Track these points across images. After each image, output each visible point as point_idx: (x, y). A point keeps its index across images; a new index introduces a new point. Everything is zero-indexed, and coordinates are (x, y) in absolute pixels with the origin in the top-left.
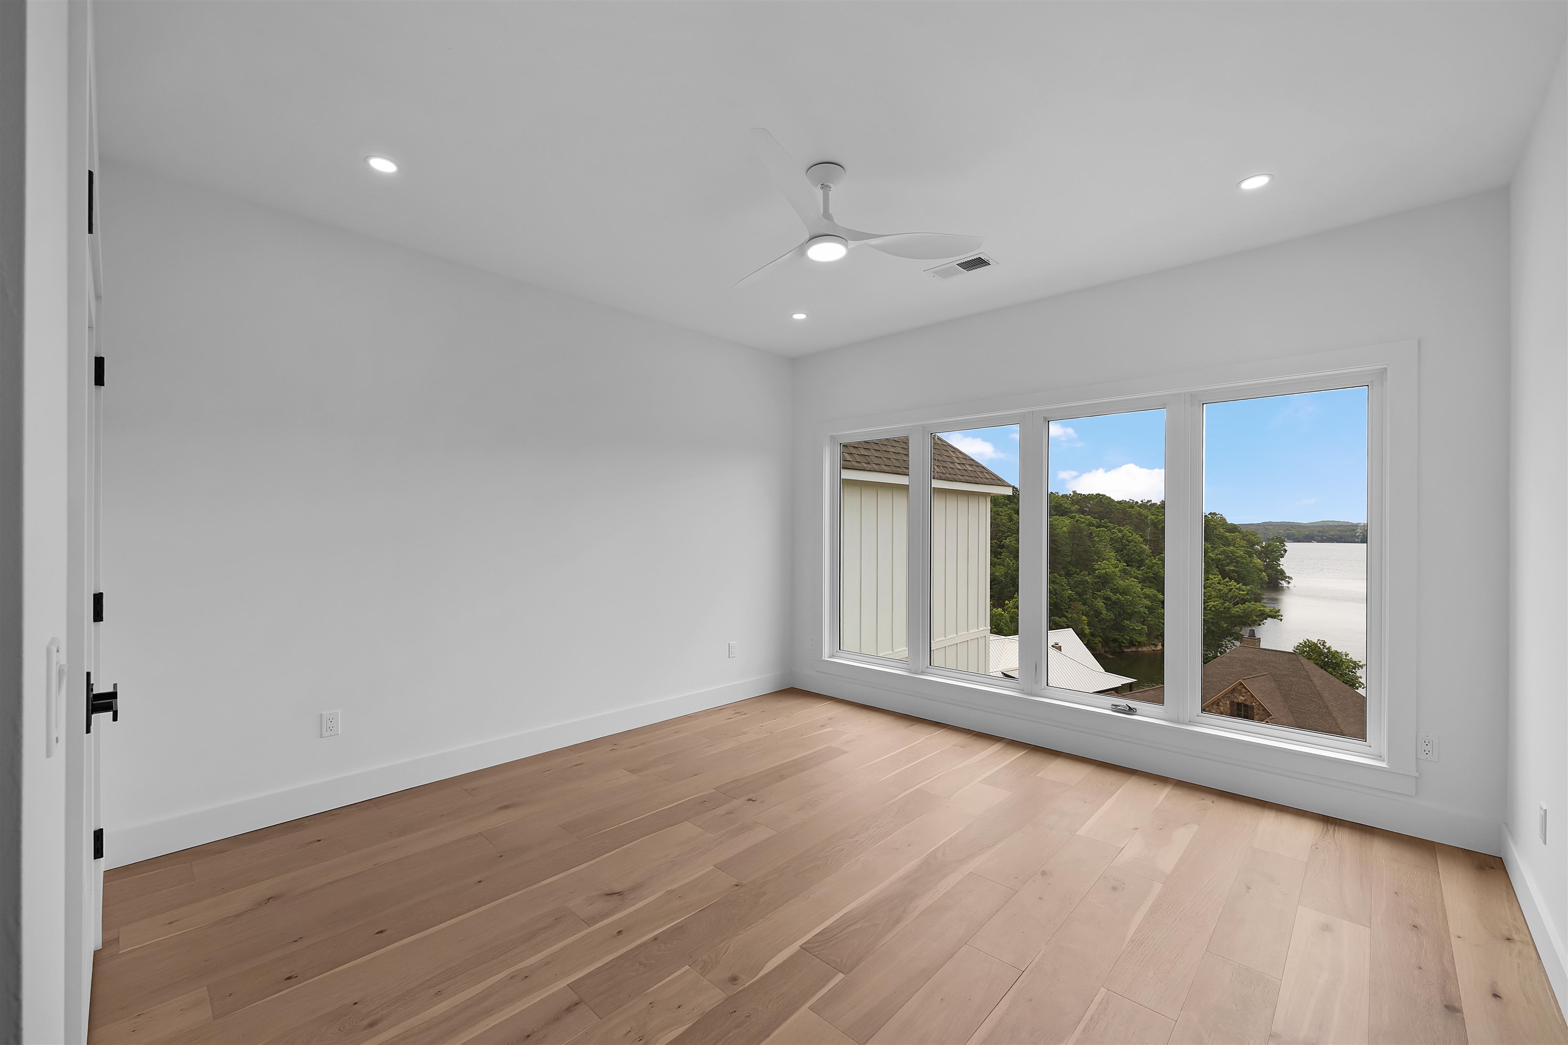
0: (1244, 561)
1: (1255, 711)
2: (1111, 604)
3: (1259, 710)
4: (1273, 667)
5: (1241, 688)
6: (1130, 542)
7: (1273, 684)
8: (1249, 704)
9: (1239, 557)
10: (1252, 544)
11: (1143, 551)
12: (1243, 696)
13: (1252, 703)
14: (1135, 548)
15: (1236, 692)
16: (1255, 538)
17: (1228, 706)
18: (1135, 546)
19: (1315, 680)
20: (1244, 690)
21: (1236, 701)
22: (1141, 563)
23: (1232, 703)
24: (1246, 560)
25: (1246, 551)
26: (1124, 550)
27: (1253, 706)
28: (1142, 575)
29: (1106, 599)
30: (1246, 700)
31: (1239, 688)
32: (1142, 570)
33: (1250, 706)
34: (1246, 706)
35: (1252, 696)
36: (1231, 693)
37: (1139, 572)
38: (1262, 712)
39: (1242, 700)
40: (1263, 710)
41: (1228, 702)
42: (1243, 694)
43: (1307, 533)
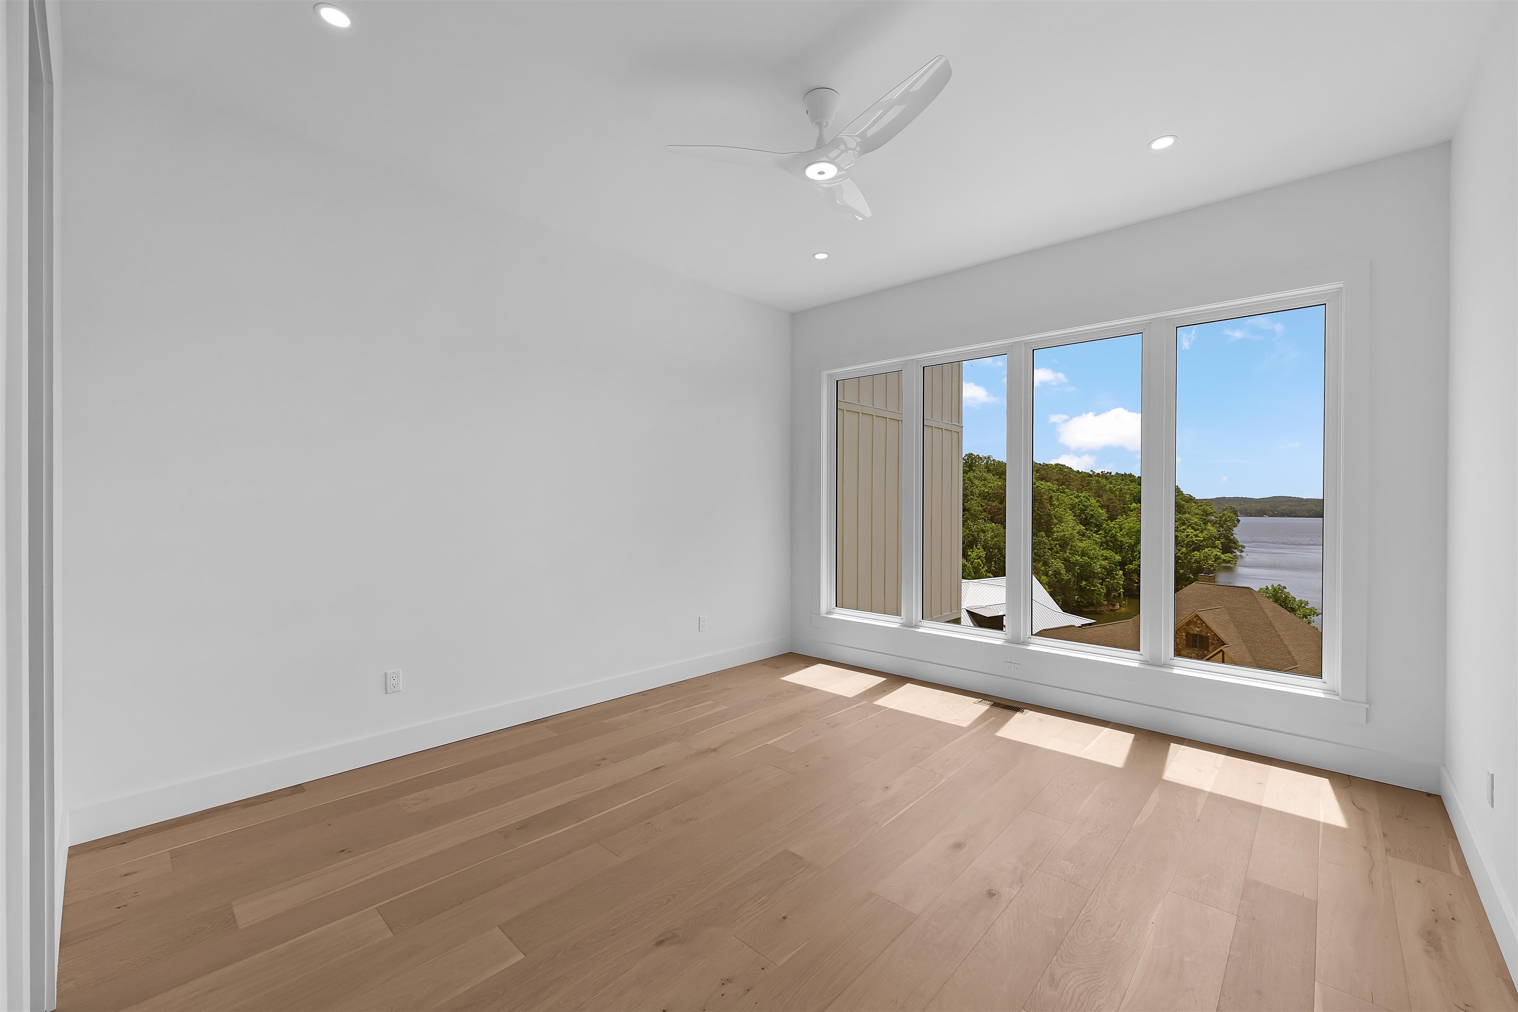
0: (1199, 528)
1: (1210, 641)
2: (1069, 565)
3: (1214, 640)
4: (1227, 601)
5: (1197, 619)
6: (1087, 507)
7: (1227, 617)
8: (1204, 635)
9: (1194, 524)
10: (1207, 514)
11: (1100, 515)
12: (1198, 627)
13: (1207, 633)
14: (1092, 513)
15: (1192, 624)
16: (1210, 508)
17: (1184, 637)
18: (1093, 510)
19: (1267, 611)
20: (1199, 622)
21: (1191, 632)
22: (1099, 526)
23: (1188, 634)
24: (1201, 526)
25: (1200, 518)
26: (1082, 515)
27: (1208, 636)
28: (1101, 539)
29: (1065, 560)
30: (1201, 631)
31: (1195, 620)
32: (1100, 534)
33: (1206, 636)
34: (1201, 637)
35: (1207, 627)
36: (1187, 625)
37: (1097, 536)
38: (1216, 642)
39: (1198, 631)
40: (1218, 640)
41: (1184, 634)
42: (1199, 626)
43: (1259, 508)
